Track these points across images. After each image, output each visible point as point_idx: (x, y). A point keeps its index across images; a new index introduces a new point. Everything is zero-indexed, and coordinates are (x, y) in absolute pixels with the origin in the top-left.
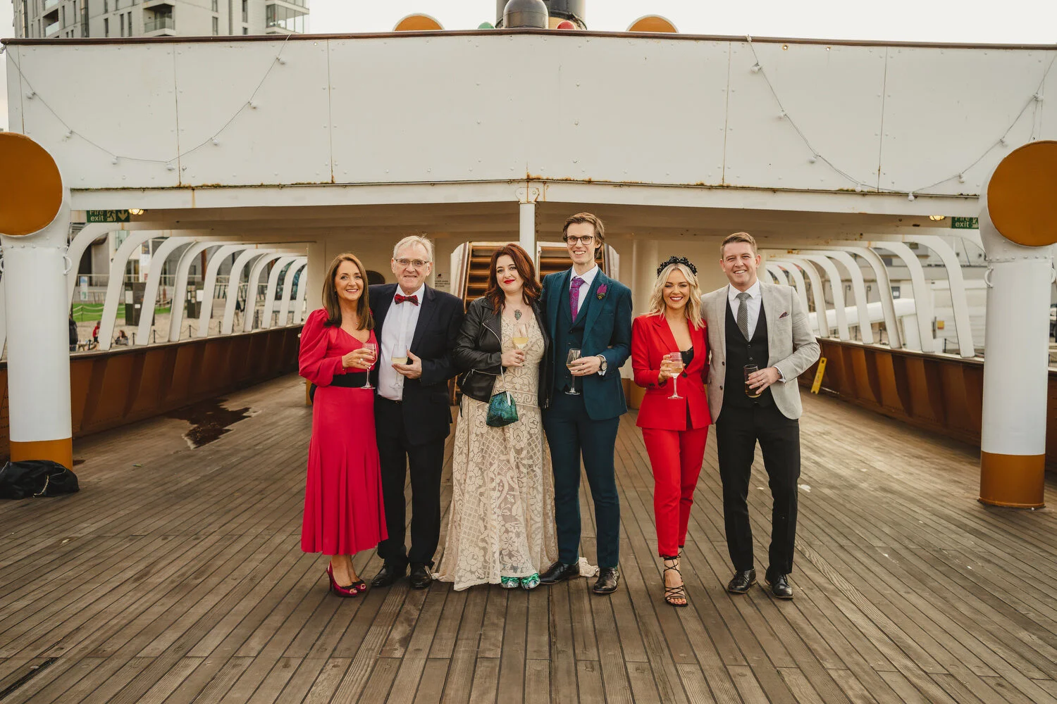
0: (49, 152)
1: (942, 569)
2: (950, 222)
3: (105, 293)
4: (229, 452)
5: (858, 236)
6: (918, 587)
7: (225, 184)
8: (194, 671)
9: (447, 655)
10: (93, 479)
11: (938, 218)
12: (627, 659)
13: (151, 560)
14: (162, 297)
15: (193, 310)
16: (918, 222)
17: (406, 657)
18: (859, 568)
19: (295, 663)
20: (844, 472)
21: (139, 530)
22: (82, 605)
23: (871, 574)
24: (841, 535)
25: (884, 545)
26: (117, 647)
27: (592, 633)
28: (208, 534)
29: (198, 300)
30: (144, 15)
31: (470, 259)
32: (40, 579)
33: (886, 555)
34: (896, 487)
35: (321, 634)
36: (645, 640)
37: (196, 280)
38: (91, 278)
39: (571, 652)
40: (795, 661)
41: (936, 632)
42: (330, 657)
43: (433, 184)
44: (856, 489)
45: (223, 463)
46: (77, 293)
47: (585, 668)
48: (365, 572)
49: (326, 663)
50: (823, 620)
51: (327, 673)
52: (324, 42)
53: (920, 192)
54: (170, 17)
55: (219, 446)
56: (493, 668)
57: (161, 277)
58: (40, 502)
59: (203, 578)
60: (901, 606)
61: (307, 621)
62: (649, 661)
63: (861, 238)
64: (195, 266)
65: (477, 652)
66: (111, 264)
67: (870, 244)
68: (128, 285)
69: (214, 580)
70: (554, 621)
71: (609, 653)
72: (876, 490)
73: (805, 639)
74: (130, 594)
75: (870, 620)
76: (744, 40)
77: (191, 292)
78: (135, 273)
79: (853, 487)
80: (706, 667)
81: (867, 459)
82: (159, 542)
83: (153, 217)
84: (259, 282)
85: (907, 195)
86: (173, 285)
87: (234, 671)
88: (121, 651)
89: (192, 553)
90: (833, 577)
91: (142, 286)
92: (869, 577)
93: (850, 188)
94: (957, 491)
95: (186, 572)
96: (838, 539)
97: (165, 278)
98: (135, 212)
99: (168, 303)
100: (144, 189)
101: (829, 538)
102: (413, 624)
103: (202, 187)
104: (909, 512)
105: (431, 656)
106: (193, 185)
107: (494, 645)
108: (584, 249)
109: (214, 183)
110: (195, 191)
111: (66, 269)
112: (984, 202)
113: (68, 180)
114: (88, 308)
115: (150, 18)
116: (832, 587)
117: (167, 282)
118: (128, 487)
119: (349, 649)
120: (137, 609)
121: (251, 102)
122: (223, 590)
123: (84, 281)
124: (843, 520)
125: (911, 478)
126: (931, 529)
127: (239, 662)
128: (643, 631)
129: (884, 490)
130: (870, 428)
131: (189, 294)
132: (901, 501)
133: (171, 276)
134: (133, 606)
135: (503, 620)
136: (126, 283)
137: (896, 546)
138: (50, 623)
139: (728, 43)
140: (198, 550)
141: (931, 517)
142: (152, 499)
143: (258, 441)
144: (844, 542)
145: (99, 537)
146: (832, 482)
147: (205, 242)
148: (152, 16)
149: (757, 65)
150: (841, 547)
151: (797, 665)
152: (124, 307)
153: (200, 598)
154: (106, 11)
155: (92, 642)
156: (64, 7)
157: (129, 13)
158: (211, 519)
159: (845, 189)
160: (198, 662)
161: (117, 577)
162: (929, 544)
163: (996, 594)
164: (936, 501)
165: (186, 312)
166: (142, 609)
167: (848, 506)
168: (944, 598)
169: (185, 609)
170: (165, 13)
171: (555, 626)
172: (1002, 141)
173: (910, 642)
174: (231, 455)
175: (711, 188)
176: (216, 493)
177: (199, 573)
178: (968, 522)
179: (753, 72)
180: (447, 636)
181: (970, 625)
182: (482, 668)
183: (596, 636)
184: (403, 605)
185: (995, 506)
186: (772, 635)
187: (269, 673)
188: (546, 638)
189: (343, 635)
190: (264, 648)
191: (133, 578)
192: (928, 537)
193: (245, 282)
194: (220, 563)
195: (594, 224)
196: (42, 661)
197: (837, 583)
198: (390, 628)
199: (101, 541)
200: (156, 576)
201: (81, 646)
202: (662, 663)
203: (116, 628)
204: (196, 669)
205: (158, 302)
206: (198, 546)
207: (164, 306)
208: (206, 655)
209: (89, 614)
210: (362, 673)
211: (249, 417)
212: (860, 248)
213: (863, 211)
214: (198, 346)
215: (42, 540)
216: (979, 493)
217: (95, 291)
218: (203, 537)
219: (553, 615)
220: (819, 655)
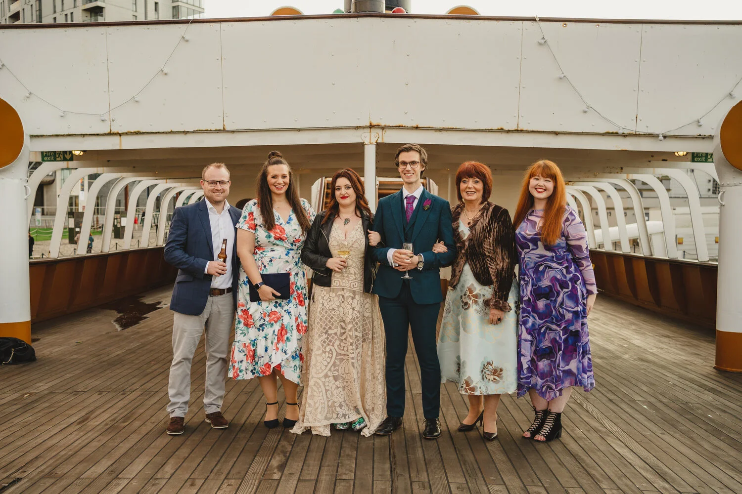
0: (14, 108)
1: (689, 417)
2: (690, 157)
3: (54, 221)
4: (147, 332)
5: (619, 170)
6: (671, 430)
7: (144, 131)
8: (123, 488)
9: (314, 477)
10: (46, 352)
11: (681, 154)
12: (450, 481)
13: (90, 409)
14: (95, 223)
15: (118, 232)
16: (666, 157)
17: (283, 478)
18: (624, 416)
19: (199, 483)
20: (611, 347)
21: (80, 388)
22: (40, 440)
23: (634, 420)
24: (610, 392)
25: (643, 399)
26: (66, 471)
27: (423, 462)
28: (132, 390)
29: (122, 225)
30: (82, 14)
31: (325, 191)
32: (8, 422)
33: (645, 407)
34: (651, 358)
35: (219, 461)
36: (463, 467)
37: (120, 210)
38: (43, 209)
39: (407, 476)
40: (578, 483)
41: (686, 462)
42: (225, 478)
43: (299, 130)
44: (620, 360)
45: (143, 341)
46: (33, 220)
47: (418, 487)
48: (250, 418)
49: (222, 483)
50: (599, 453)
51: (224, 490)
52: (218, 24)
53: (667, 134)
54: (102, 16)
55: (139, 329)
56: (349, 487)
57: (95, 209)
58: (7, 369)
59: (129, 422)
60: (658, 444)
61: (208, 453)
62: (467, 483)
63: (621, 171)
64: (120, 200)
65: (336, 475)
66: (58, 199)
67: (628, 176)
68: (71, 214)
69: (137, 424)
70: (394, 453)
71: (437, 477)
72: (635, 360)
73: (585, 467)
74: (75, 433)
75: (635, 453)
76: (533, 20)
77: (117, 219)
78: (75, 206)
79: (618, 358)
80: (510, 487)
81: (627, 338)
82: (96, 396)
83: (91, 157)
84: (168, 212)
85: (658, 136)
86: (104, 214)
87: (153, 488)
88: (69, 473)
89: (121, 404)
90: (604, 422)
91: (81, 215)
92: (634, 423)
93: (615, 131)
94: (698, 361)
95: (116, 417)
96: (608, 395)
97: (98, 209)
98: (77, 153)
99: (100, 227)
100: (84, 135)
101: (600, 394)
102: (288, 455)
103: (127, 134)
104: (661, 376)
105: (301, 478)
106: (120, 132)
107: (349, 470)
108: (412, 172)
109: (136, 130)
110: (122, 137)
111: (26, 195)
112: (717, 141)
113: (28, 129)
114: (41, 231)
115: (87, 16)
116: (604, 430)
117: (99, 213)
118: (72, 357)
119: (239, 473)
120: (80, 444)
121: (163, 70)
122: (144, 430)
123: (38, 211)
124: (611, 382)
125: (662, 352)
126: (679, 388)
127: (157, 482)
128: (462, 461)
129: (642, 360)
130: (630, 316)
131: (116, 220)
132: (655, 368)
133: (102, 207)
134: (77, 441)
135: (355, 452)
136: (69, 212)
137: (652, 400)
138: (16, 453)
139: (521, 22)
140: (125, 402)
141: (679, 380)
142: (91, 365)
143: (169, 325)
144: (612, 397)
145: (51, 393)
146: (601, 354)
147: (128, 178)
148: (89, 15)
149: (543, 38)
150: (611, 400)
151: (580, 486)
152: (68, 230)
153: (127, 436)
154: (55, 12)
155: (47, 467)
156: (24, 9)
157: (72, 13)
158: (134, 380)
159: (611, 131)
160: (126, 482)
161: (65, 421)
162: (678, 399)
163: (732, 436)
164: (682, 368)
165: (113, 234)
166: (84, 443)
167: (615, 371)
168: (691, 438)
169: (116, 444)
170: (98, 13)
171: (394, 457)
172: (730, 94)
173: (667, 470)
174: (148, 335)
175: (508, 132)
176: (137, 362)
177: (126, 418)
178: (707, 383)
179: (540, 44)
180: (313, 462)
181: (713, 458)
182: (340, 487)
183: (426, 464)
184: (279, 441)
185: (726, 372)
186: (560, 464)
187: (180, 490)
188: (388, 466)
189: (235, 463)
190: (175, 472)
191: (77, 422)
192: (677, 394)
193: (157, 212)
194: (141, 411)
195: (420, 152)
196: (11, 481)
197: (608, 426)
198: (270, 458)
199: (53, 395)
200: (94, 420)
201: (39, 470)
202: (476, 484)
203: (65, 457)
204: (124, 487)
205: (93, 226)
206: (125, 399)
207: (98, 229)
208: (132, 477)
209: (45, 446)
210: (250, 490)
211: (162, 308)
212: (621, 180)
213: (624, 149)
214: (124, 255)
215: (9, 395)
216: (714, 362)
217: (46, 219)
218: (129, 393)
219: (393, 449)
220: (598, 479)
